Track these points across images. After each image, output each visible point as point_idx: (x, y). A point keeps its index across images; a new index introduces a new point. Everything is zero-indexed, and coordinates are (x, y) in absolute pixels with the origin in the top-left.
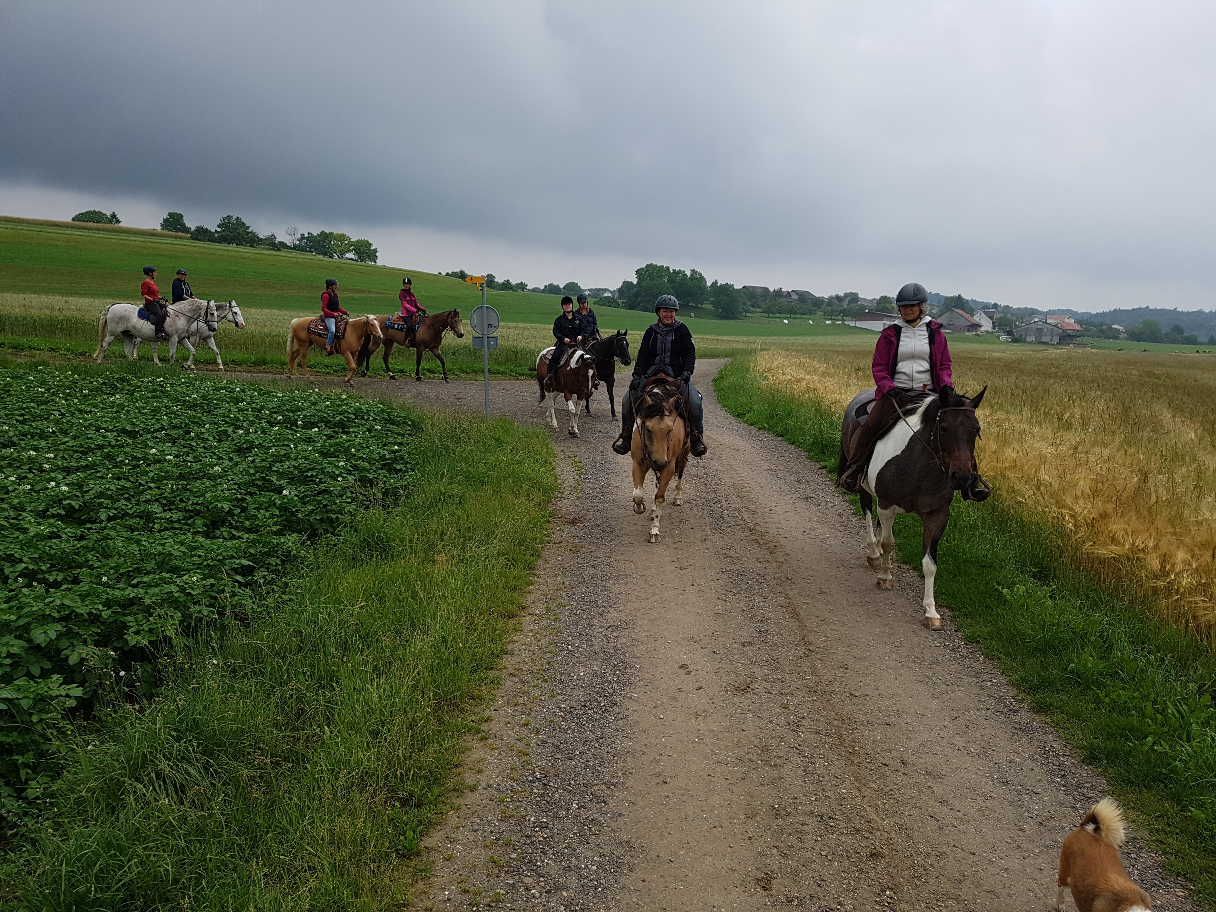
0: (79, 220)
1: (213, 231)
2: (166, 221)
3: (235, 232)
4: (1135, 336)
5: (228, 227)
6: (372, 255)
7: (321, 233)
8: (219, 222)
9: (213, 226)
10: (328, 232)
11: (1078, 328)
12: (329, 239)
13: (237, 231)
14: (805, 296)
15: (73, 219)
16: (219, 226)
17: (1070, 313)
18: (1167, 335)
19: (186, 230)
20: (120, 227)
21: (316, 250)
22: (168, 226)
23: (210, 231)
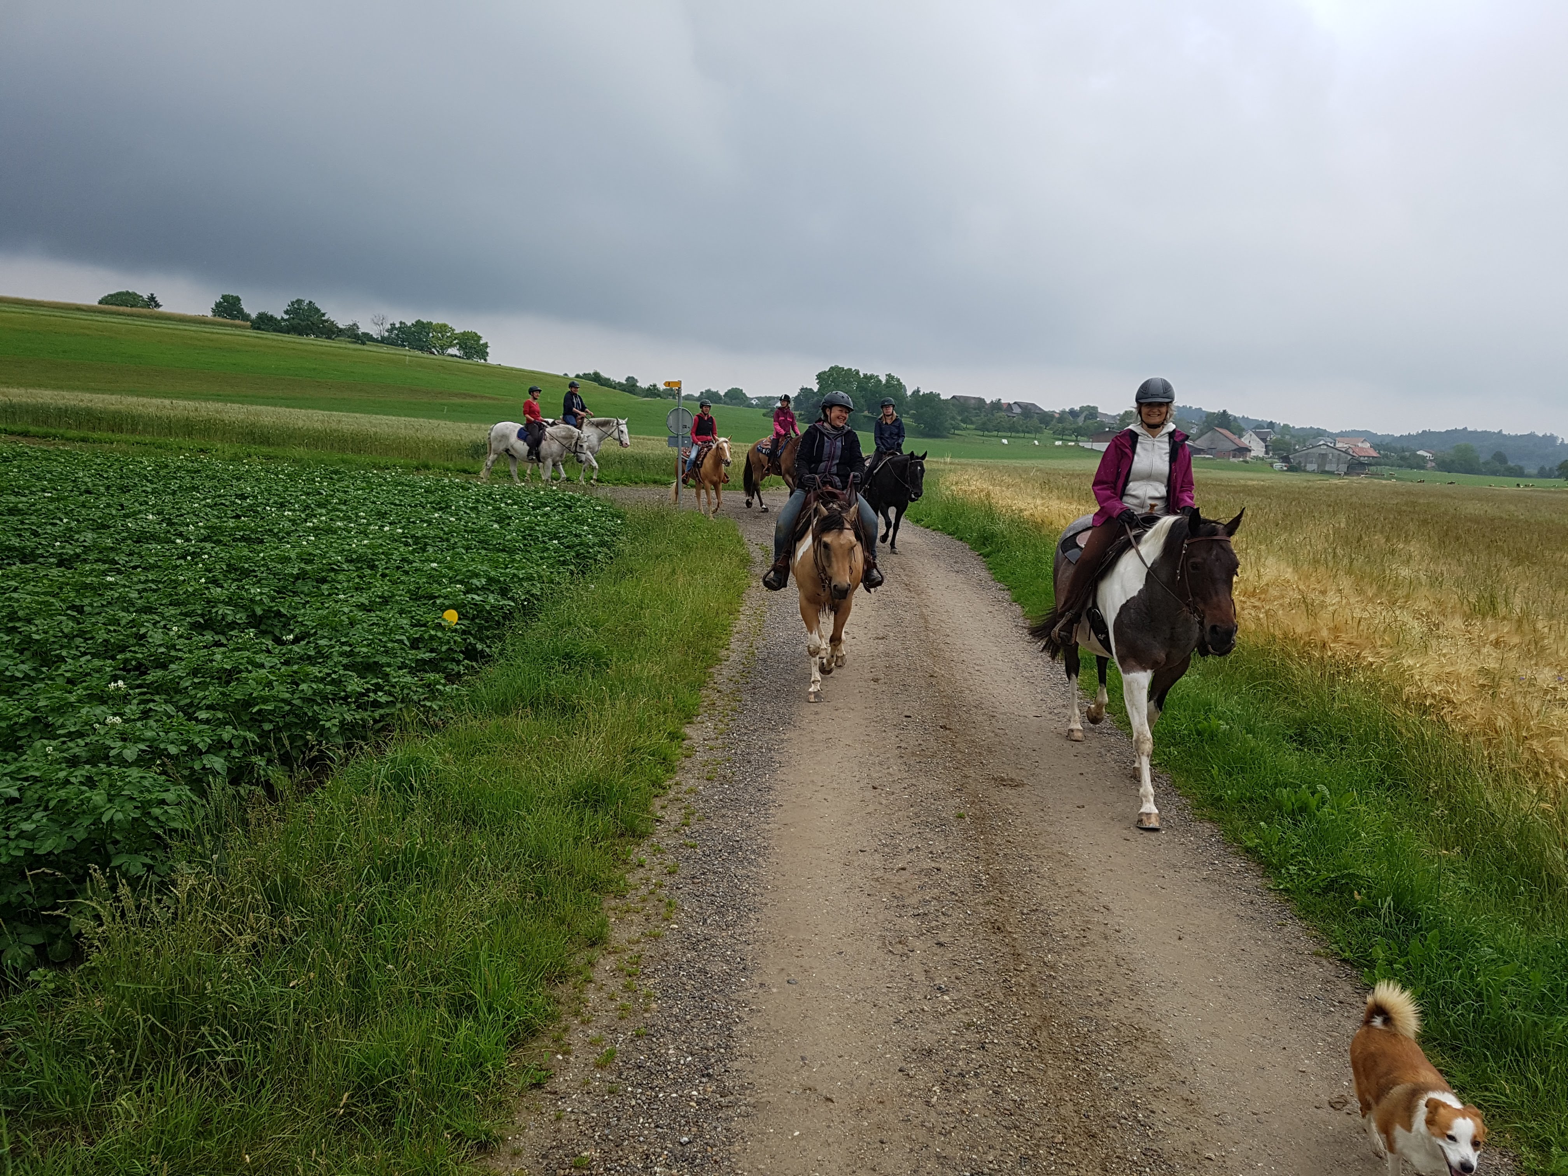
0: (107, 303)
1: (279, 318)
2: (218, 305)
3: (308, 320)
4: (1445, 466)
5: (297, 314)
6: (482, 352)
7: (417, 322)
8: (286, 307)
9: (279, 313)
10: (425, 321)
11: (1375, 454)
12: (427, 330)
13: (311, 319)
14: (1030, 409)
15: (100, 302)
16: (286, 312)
17: (1366, 435)
18: (1486, 463)
19: (246, 317)
20: (160, 313)
21: (410, 344)
22: (222, 311)
23: (276, 319)
